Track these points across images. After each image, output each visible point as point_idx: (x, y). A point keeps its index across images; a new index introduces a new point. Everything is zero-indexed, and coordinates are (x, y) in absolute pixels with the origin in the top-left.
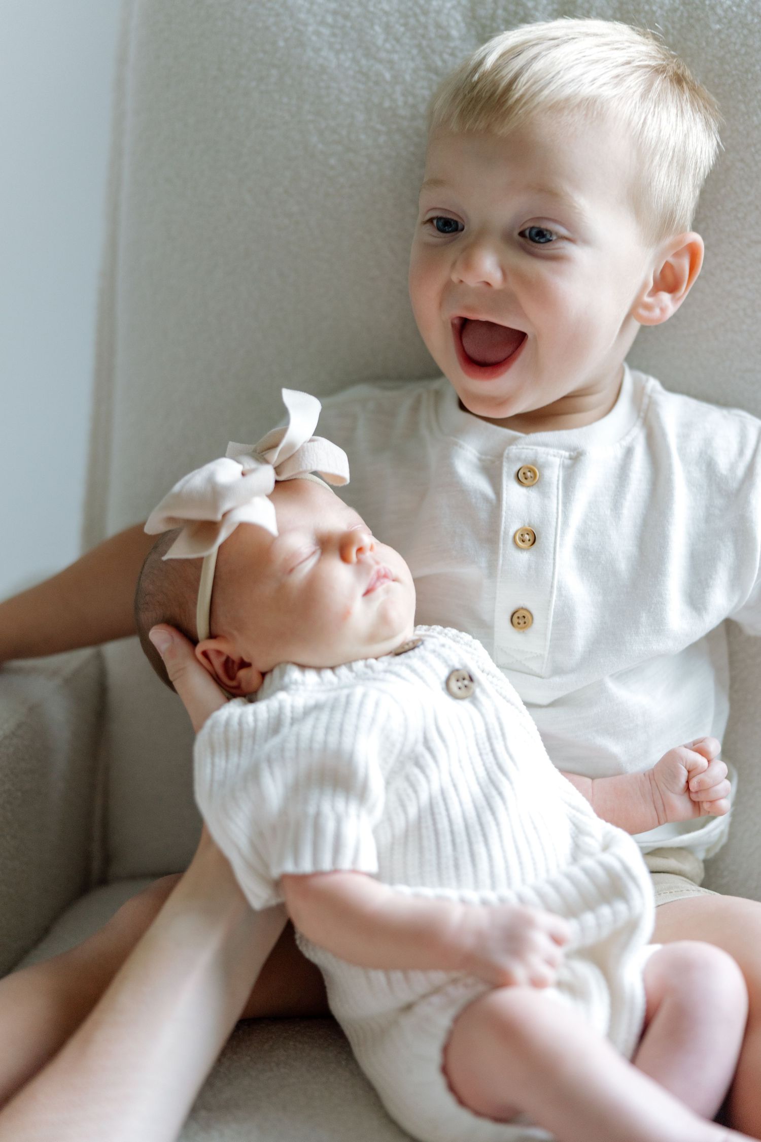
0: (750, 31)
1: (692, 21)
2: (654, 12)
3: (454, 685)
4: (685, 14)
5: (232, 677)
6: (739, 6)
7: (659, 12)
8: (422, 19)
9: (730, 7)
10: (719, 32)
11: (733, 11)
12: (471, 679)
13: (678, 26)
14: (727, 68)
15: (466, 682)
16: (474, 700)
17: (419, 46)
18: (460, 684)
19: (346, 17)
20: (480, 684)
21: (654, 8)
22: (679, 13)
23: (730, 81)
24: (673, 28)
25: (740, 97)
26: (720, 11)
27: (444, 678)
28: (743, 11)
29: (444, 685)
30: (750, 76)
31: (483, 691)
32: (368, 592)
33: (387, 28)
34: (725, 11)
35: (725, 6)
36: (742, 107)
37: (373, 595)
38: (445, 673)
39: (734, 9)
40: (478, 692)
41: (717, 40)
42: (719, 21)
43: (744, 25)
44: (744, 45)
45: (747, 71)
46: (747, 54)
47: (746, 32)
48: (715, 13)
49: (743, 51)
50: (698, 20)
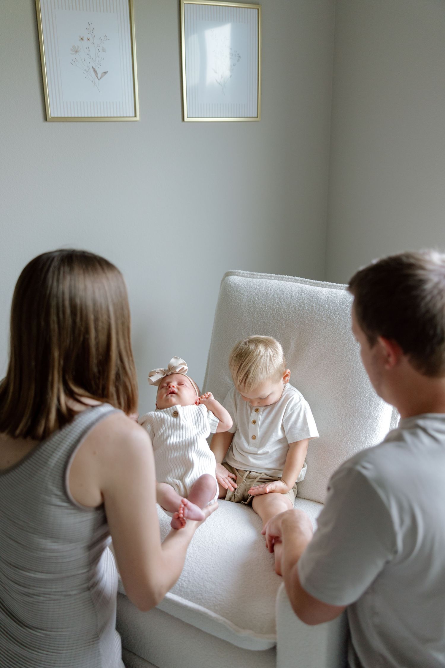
0: (321, 323)
10: (315, 322)
17: (262, 318)
19: (251, 311)
21: (304, 316)
28: (320, 319)
33: (257, 314)
36: (319, 337)
43: (320, 322)
44: (320, 325)
45: (320, 330)
46: (320, 327)
47: (320, 323)
48: (315, 319)
49: (319, 326)
50: (312, 319)
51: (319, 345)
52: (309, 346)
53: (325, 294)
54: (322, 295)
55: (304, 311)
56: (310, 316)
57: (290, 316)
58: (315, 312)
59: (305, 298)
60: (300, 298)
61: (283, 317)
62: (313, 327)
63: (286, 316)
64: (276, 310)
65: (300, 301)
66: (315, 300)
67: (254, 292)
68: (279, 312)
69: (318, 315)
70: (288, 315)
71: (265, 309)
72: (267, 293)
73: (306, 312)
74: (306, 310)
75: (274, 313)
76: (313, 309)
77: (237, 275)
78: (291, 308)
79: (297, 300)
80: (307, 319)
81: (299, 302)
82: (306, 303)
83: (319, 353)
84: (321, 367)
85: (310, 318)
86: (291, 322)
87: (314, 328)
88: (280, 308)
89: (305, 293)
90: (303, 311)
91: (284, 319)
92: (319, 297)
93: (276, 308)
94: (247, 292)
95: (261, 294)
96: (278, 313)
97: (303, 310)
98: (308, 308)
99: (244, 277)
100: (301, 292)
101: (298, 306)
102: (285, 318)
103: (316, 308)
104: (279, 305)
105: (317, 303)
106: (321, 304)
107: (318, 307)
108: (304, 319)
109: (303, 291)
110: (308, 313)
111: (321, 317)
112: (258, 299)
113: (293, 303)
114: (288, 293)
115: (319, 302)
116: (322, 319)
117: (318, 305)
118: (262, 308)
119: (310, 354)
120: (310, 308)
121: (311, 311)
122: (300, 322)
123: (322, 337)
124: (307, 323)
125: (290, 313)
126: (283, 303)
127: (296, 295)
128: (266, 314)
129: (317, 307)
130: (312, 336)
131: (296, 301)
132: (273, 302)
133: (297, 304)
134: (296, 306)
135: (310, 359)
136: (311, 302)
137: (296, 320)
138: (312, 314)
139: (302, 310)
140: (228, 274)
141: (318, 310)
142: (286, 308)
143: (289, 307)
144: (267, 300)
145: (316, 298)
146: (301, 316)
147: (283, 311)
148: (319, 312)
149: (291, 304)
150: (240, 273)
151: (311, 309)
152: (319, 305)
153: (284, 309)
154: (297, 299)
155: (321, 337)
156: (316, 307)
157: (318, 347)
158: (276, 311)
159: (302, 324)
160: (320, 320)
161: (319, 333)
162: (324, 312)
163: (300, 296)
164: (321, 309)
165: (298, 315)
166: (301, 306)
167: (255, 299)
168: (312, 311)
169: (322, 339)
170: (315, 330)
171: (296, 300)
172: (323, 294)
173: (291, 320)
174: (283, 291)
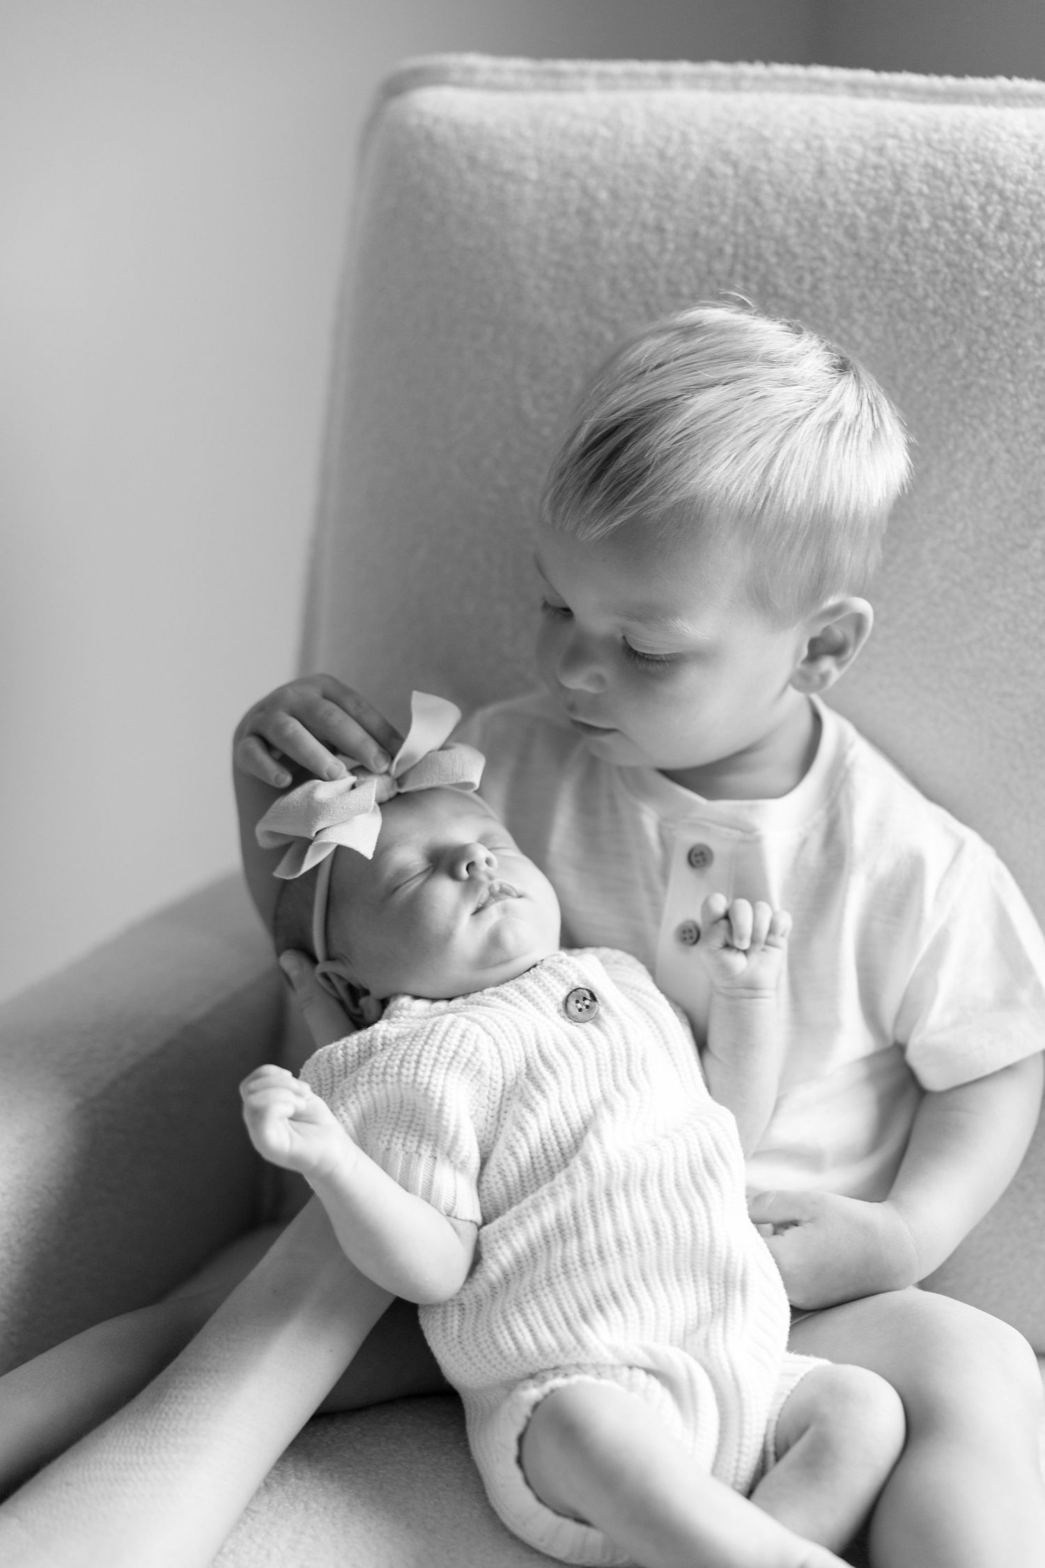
0: (1023, 300)
1: (957, 286)
2: (912, 274)
3: (573, 1007)
4: (950, 278)
5: (356, 1004)
6: (1011, 272)
7: (919, 274)
8: (652, 273)
9: (1001, 273)
10: (987, 299)
11: (1004, 277)
12: (593, 998)
13: (940, 290)
14: (994, 340)
15: (587, 1002)
16: (596, 1020)
17: (646, 304)
18: (579, 1006)
19: (570, 269)
20: (604, 1002)
21: (914, 268)
22: (942, 276)
23: (997, 356)
24: (935, 292)
25: (1009, 376)
26: (989, 277)
27: (561, 999)
28: (1015, 277)
29: (561, 1007)
30: (1020, 352)
31: (608, 1009)
32: (478, 911)
33: (613, 282)
34: (996, 276)
35: (996, 271)
36: (1011, 388)
37: (485, 914)
38: (563, 992)
39: (1006, 274)
40: (601, 1010)
41: (984, 308)
42: (988, 287)
43: (1016, 293)
44: (1015, 315)
45: (1018, 346)
46: (1018, 326)
47: (1018, 301)
48: (984, 278)
49: (1013, 322)
50: (964, 285)
51: (1017, 434)
52: (951, 446)
53: (1027, 133)
54: (1014, 140)
55: (908, 239)
56: (949, 264)
57: (821, 280)
58: (979, 240)
59: (904, 165)
60: (876, 167)
61: (776, 287)
62: (970, 330)
63: (800, 280)
64: (729, 249)
65: (876, 187)
66: (972, 173)
67: (585, 159)
68: (752, 263)
69: (1002, 256)
70: (812, 271)
71: (663, 250)
72: (662, 156)
73: (926, 247)
74: (922, 231)
75: (718, 266)
76: (966, 222)
77: (459, 85)
78: (825, 230)
79: (859, 183)
80: (934, 285)
81: (871, 192)
82: (921, 193)
83: (1013, 484)
84: (1026, 568)
85: (955, 280)
86: (828, 312)
87: (982, 337)
88: (759, 237)
89: (900, 139)
90: (902, 243)
91: (784, 297)
92: (994, 152)
93: (732, 239)
94: (539, 161)
95: (625, 165)
96: (745, 265)
97: (904, 232)
98: (936, 218)
99: (505, 88)
100: (878, 135)
101: (870, 214)
102: (790, 292)
103: (986, 218)
104: (749, 222)
105: (990, 185)
106: (1016, 193)
107: (996, 210)
108: (915, 286)
109: (891, 130)
110: (935, 250)
111: (1020, 266)
112: (614, 194)
113: (838, 202)
114: (799, 146)
115: (998, 181)
116: (1030, 275)
117: (995, 197)
118: (641, 247)
119: (955, 495)
120: (947, 219)
121: (954, 237)
122: (890, 306)
123: (1033, 382)
124: (934, 312)
125: (823, 259)
126: (769, 203)
127: (846, 152)
128: (669, 282)
129: (990, 209)
130: (967, 387)
131: (852, 186)
132: (710, 205)
133: (862, 206)
134: (854, 216)
135: (959, 526)
136: (949, 184)
137: (863, 297)
138: (960, 251)
139: (898, 237)
140: (396, 87)
141: (1001, 228)
142: (792, 231)
143: (814, 223)
144: (667, 197)
145: (977, 160)
146: (895, 272)
147: (777, 254)
148: (1003, 240)
149: (822, 205)
150: (471, 71)
151: (953, 223)
152: (1003, 197)
153: (782, 240)
154: (855, 177)
155: (1025, 384)
156: (982, 208)
157: (1008, 451)
158: (735, 256)
159: (903, 318)
160: (1017, 283)
161: (1014, 362)
162: (1035, 235)
163: (873, 158)
164: (1016, 220)
165: (876, 267)
166: (885, 212)
167: (595, 201)
168: (961, 234)
169: (1033, 399)
170: (985, 350)
171: (850, 180)
172: (1019, 136)
173: (829, 300)
174: (764, 140)
